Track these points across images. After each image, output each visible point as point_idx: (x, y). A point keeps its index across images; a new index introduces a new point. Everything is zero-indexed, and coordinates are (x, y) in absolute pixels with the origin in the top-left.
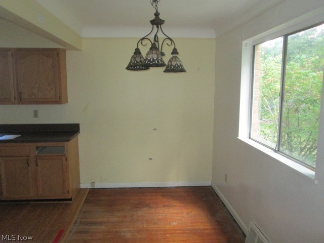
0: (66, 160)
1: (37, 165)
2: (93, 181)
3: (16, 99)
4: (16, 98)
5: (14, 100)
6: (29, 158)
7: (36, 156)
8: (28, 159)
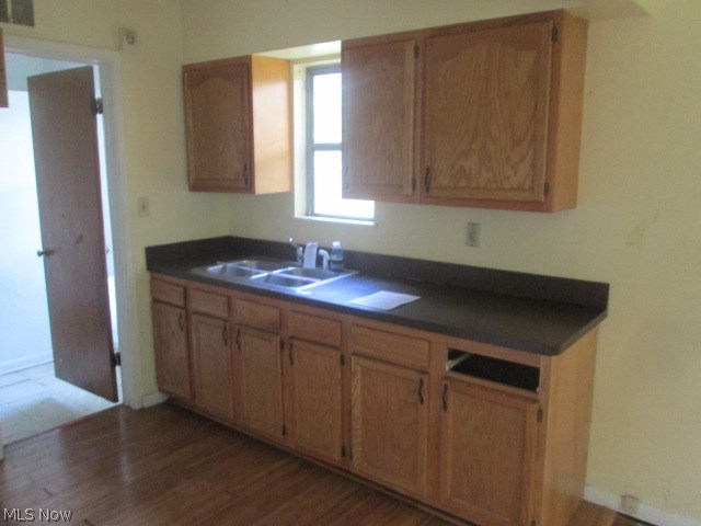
0: (540, 419)
1: (445, 408)
2: (630, 492)
3: (418, 188)
4: (418, 183)
5: (410, 192)
6: (425, 378)
7: (446, 378)
8: (422, 382)
